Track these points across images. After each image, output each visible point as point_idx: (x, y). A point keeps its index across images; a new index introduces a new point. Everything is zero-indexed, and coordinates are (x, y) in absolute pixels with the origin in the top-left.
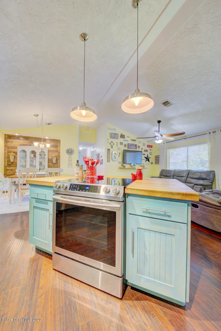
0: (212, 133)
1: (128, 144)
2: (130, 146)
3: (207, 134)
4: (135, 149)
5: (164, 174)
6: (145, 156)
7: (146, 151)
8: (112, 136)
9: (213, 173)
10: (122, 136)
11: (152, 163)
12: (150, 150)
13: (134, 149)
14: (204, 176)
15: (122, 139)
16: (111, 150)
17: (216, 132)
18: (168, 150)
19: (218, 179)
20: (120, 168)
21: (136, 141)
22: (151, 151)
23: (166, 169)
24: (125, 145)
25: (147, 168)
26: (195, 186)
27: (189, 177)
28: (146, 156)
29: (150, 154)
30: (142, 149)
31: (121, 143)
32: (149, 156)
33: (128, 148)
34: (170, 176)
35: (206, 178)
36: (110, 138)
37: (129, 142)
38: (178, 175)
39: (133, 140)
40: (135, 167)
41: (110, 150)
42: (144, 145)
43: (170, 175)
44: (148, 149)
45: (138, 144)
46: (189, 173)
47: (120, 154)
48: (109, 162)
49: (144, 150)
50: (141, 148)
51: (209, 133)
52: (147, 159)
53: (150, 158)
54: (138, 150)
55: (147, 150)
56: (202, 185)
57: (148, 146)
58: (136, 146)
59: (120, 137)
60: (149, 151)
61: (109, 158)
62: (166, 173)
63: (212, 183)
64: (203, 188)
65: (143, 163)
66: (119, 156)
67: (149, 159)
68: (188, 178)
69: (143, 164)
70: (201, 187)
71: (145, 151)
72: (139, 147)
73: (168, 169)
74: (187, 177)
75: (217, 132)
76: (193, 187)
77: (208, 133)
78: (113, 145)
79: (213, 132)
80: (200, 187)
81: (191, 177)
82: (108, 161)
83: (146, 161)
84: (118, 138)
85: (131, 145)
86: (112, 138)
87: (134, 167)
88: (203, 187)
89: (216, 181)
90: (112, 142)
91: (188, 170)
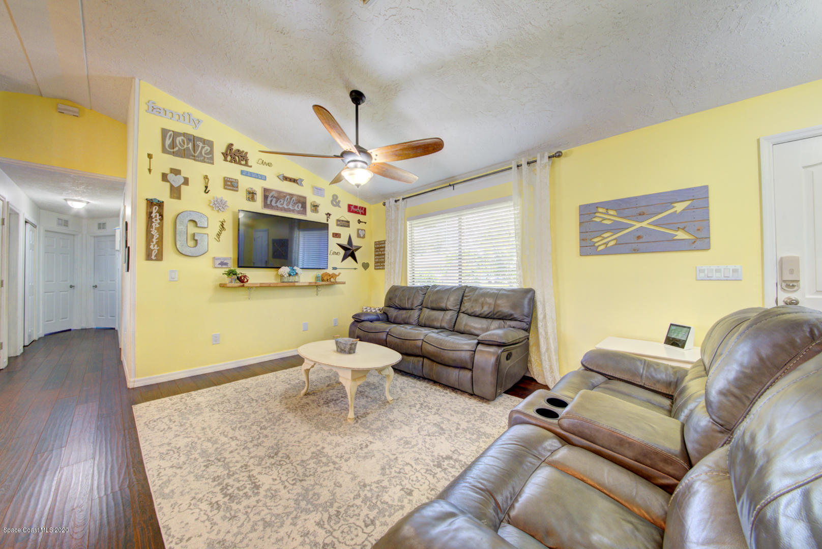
0: (525, 166)
1: (266, 191)
2: (278, 199)
3: (511, 168)
4: (299, 212)
5: (397, 302)
6: (339, 243)
7: (346, 224)
8: (173, 145)
9: (529, 295)
10: (234, 155)
11: (366, 266)
12: (359, 222)
13: (293, 211)
14: (505, 309)
15: (233, 165)
16: (172, 207)
17: (535, 161)
18: (408, 223)
19: (545, 317)
20: (222, 286)
21: (301, 185)
22: (362, 226)
23: (403, 285)
24: (251, 195)
25: (344, 283)
26: (480, 347)
27: (463, 313)
28: (345, 242)
29: (359, 236)
30: (328, 215)
31: (230, 184)
32: (356, 242)
33: (266, 205)
34: (412, 309)
35: (511, 315)
36: (164, 150)
37: (268, 185)
38: (434, 305)
39: (286, 179)
40: (296, 278)
41: (160, 205)
42: (335, 201)
43: (412, 304)
44: (353, 218)
45: (311, 199)
46: (465, 298)
47: (222, 225)
48: (159, 257)
49: (338, 220)
50: (322, 211)
51: (518, 166)
52: (350, 252)
53: (358, 248)
54: (310, 216)
55: (348, 222)
56: (500, 345)
57: (352, 209)
58: (302, 201)
59: (225, 155)
60: (354, 225)
61: (160, 242)
62: (401, 300)
63: (527, 330)
64: (506, 354)
65: (331, 264)
66: (219, 235)
67: (357, 253)
68: (461, 315)
69: (335, 268)
70: (500, 350)
71: (338, 225)
72: (315, 207)
73: (409, 284)
74: (458, 312)
75: (538, 162)
76: (475, 351)
77: (514, 166)
78: (183, 187)
79: (528, 163)
80: (493, 354)
81: (469, 311)
82: (154, 254)
83: (344, 258)
84: (211, 161)
85: (280, 196)
86: (174, 154)
87: (291, 279)
88: (503, 351)
89: (540, 324)
90: (176, 172)
91: (460, 288)
